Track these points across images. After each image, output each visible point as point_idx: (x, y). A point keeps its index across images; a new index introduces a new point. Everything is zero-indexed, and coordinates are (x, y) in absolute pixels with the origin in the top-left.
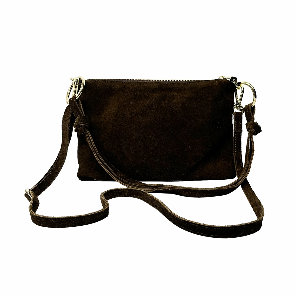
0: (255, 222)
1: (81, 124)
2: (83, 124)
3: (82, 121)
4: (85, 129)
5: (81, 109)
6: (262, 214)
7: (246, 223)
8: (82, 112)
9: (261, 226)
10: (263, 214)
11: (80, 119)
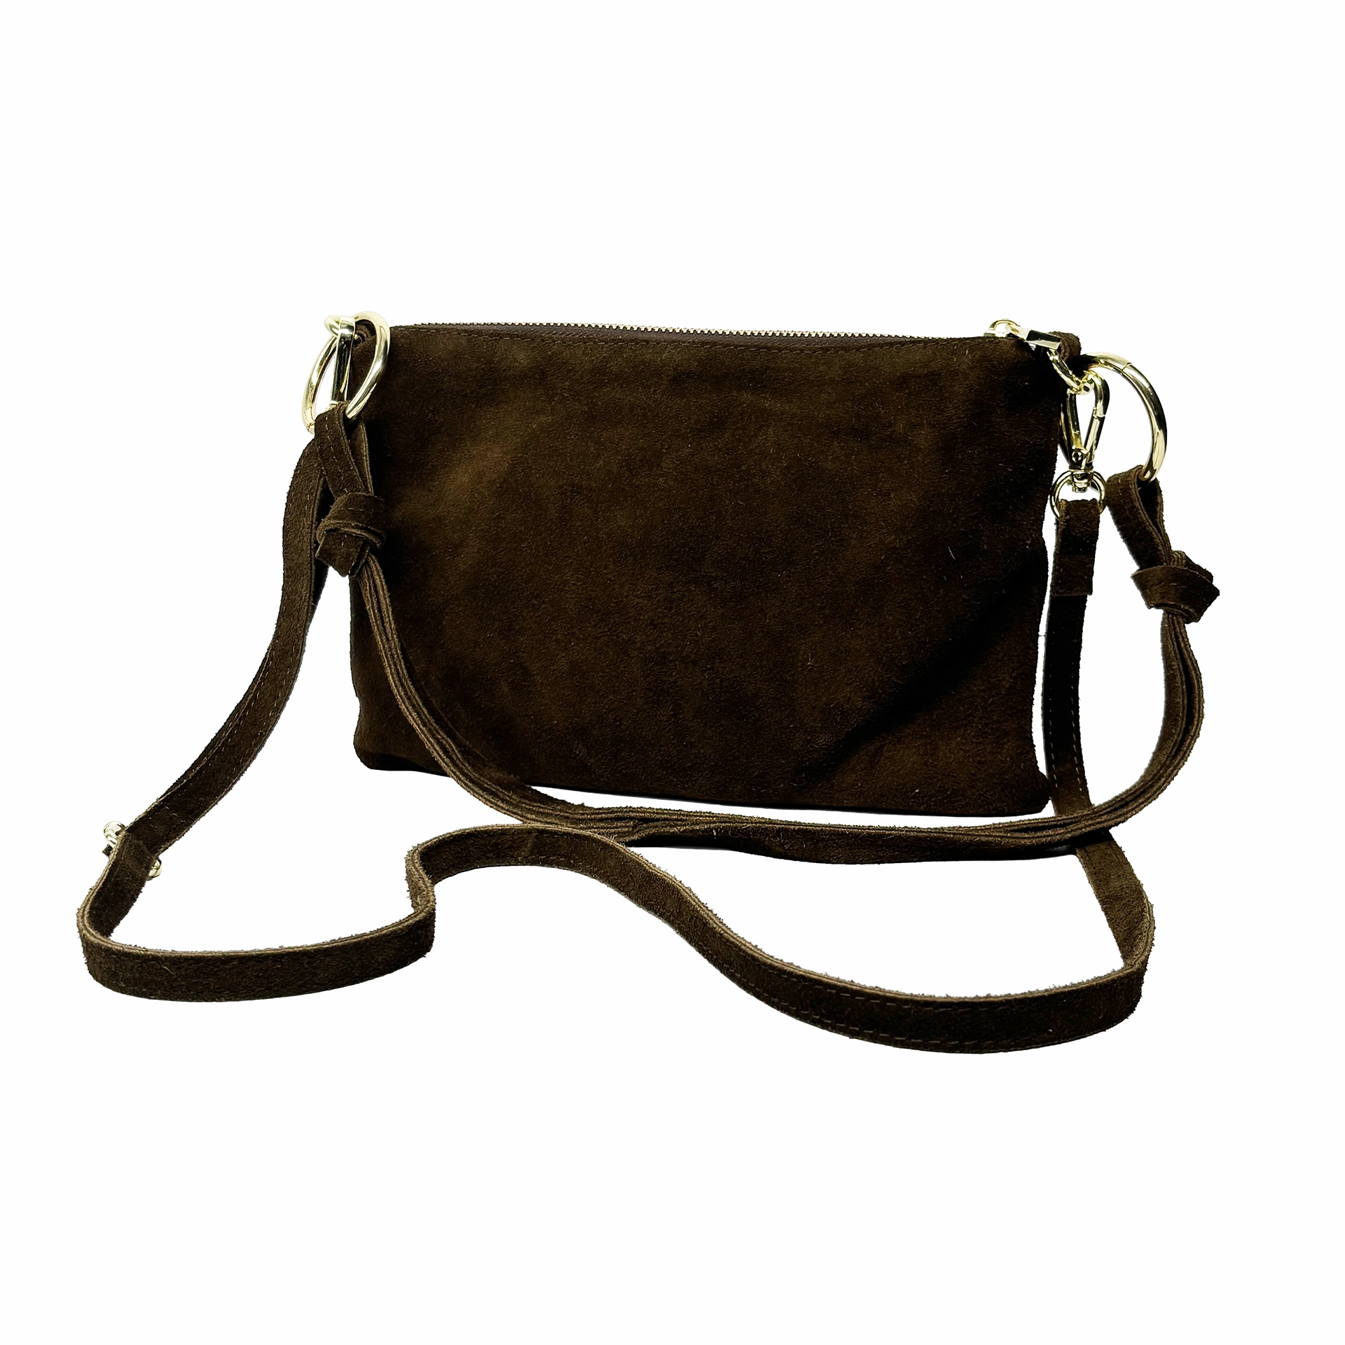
0: (1113, 981)
1: (346, 525)
2: (356, 527)
3: (354, 515)
4: (363, 549)
5: (359, 463)
6: (1141, 945)
7: (1073, 985)
8: (362, 475)
9: (1139, 996)
10: (1149, 944)
11: (346, 506)
